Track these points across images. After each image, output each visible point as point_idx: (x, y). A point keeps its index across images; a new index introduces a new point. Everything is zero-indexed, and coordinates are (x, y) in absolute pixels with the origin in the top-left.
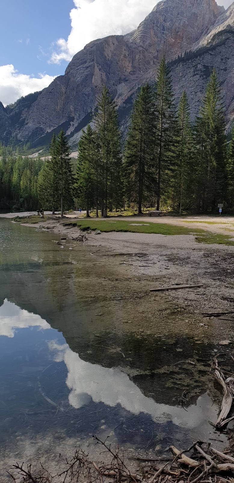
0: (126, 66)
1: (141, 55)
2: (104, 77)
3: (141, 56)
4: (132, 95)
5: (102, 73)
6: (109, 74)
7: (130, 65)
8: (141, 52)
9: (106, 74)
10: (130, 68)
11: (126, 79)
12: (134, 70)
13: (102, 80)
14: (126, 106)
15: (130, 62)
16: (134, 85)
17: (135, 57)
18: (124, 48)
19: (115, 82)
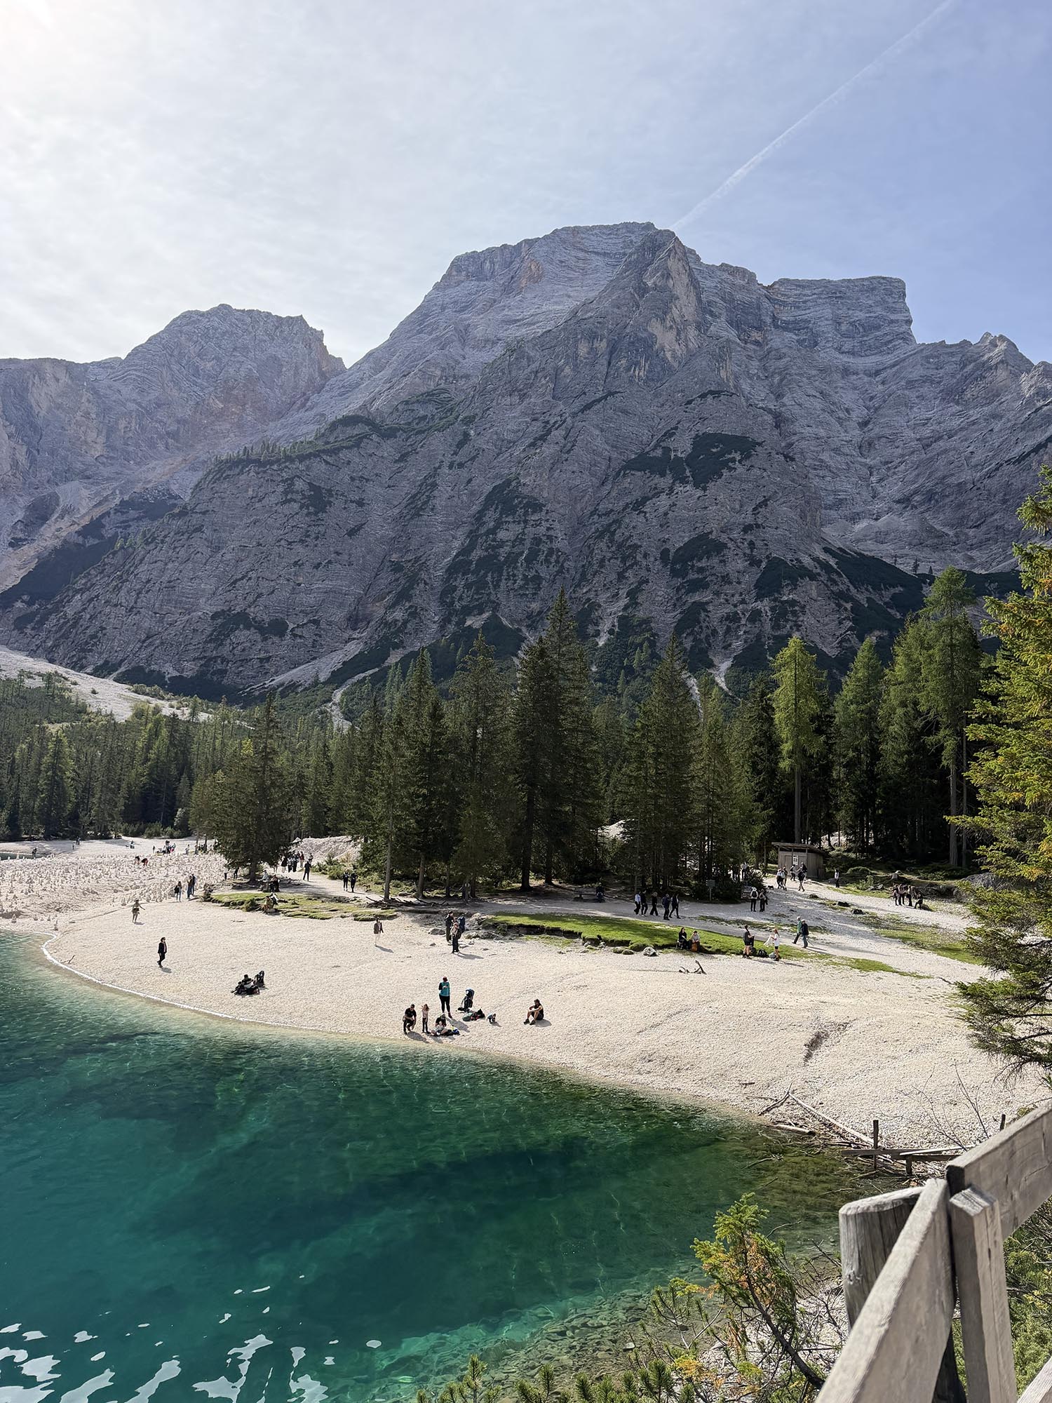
0: (89, 440)
1: (134, 421)
2: (22, 458)
3: (133, 424)
4: (102, 516)
5: (18, 447)
6: (38, 451)
7: (102, 439)
8: (134, 414)
9: (28, 449)
10: (99, 447)
11: (88, 473)
12: (111, 454)
13: (15, 464)
14: (84, 541)
15: (99, 433)
16: (109, 492)
17: (117, 423)
18: (86, 395)
19: (54, 474)
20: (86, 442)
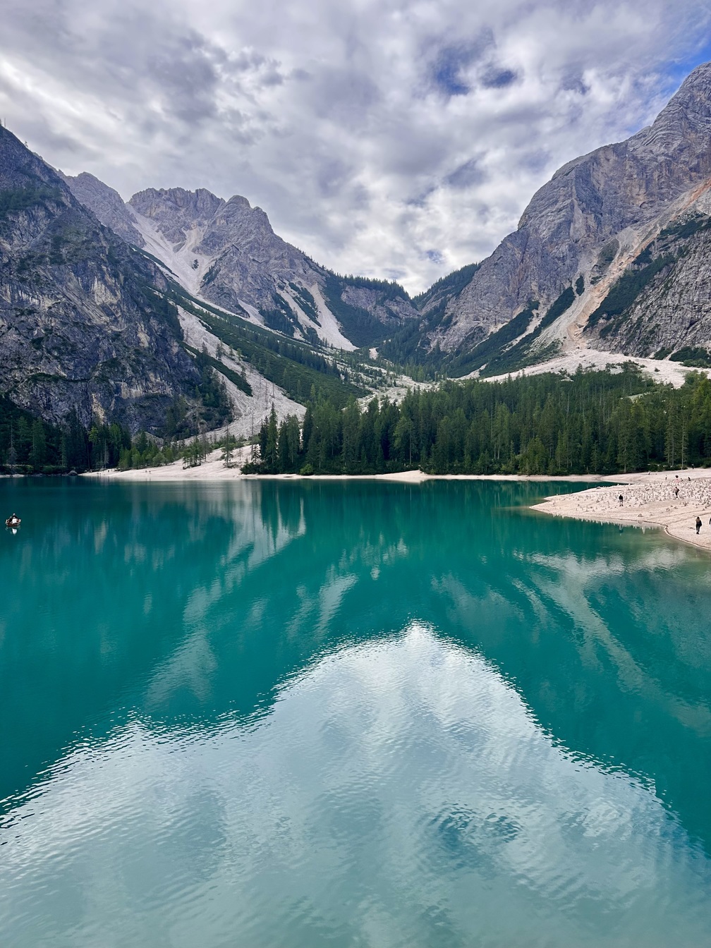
0: (634, 195)
1: (664, 169)
2: (592, 223)
3: (664, 172)
4: (649, 246)
5: (588, 216)
6: (601, 214)
7: (643, 191)
8: (664, 164)
9: (595, 216)
10: (641, 197)
11: (636, 218)
12: (651, 199)
13: (588, 228)
14: (638, 267)
15: (640, 186)
16: (652, 227)
17: (652, 176)
18: (629, 163)
19: (614, 227)
20: (632, 197)
